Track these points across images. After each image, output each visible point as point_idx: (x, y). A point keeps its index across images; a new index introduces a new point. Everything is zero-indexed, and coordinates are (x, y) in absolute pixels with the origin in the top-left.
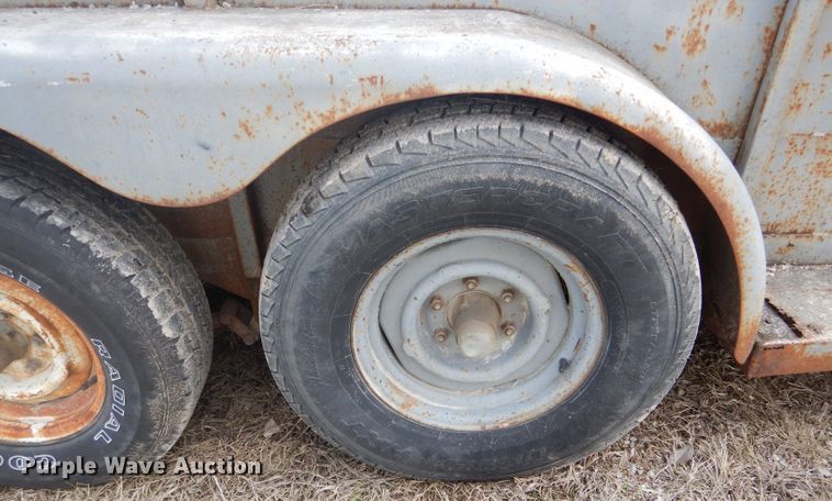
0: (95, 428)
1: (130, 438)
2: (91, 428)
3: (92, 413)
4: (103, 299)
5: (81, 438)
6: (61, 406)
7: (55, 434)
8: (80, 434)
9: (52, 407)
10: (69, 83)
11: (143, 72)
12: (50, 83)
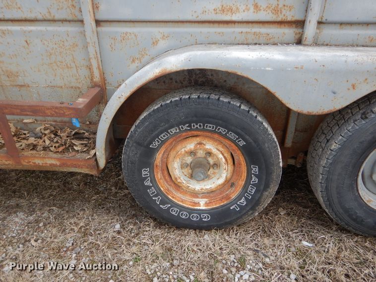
0: (232, 203)
1: (248, 209)
2: (230, 203)
3: (230, 198)
4: (267, 149)
5: (223, 208)
6: (211, 195)
7: (210, 206)
8: (222, 206)
9: (208, 195)
10: (295, 69)
11: (324, 66)
12: (287, 69)
